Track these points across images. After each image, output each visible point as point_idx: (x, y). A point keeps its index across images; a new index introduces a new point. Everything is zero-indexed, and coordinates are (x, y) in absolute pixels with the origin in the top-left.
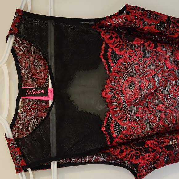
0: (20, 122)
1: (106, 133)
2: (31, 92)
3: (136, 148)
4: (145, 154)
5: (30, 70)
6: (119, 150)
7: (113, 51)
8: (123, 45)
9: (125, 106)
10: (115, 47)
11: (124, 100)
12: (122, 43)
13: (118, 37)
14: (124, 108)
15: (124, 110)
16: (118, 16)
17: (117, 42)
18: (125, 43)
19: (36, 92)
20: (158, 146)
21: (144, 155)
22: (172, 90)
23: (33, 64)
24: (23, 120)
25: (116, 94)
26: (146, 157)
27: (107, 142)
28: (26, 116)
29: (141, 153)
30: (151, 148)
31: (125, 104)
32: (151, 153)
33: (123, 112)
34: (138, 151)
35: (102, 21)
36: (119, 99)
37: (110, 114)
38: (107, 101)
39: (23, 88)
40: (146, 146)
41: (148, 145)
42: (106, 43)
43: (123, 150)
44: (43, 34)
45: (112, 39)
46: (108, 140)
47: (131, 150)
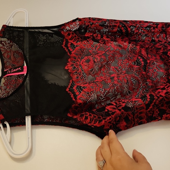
0: (2, 92)
1: (71, 93)
2: (11, 71)
3: (98, 113)
4: (106, 117)
5: (11, 60)
6: (85, 117)
7: (72, 44)
8: (78, 39)
9: (84, 75)
10: (73, 41)
11: (82, 69)
12: (77, 37)
13: (74, 33)
14: (84, 78)
15: (84, 79)
16: (73, 23)
17: (74, 37)
18: (80, 37)
19: (15, 70)
20: (116, 109)
21: (106, 119)
22: (119, 63)
23: (13, 56)
24: (4, 91)
25: (75, 66)
26: (108, 120)
27: (72, 98)
28: (7, 88)
29: (102, 117)
30: (111, 111)
31: (84, 73)
32: (111, 116)
33: (83, 80)
34: (100, 116)
35: (62, 26)
36: (79, 69)
37: (73, 81)
38: (69, 71)
39: (5, 71)
40: (106, 111)
41: (108, 110)
42: (66, 39)
43: (88, 116)
44: (21, 39)
45: (70, 35)
46: (72, 96)
47: (94, 116)
